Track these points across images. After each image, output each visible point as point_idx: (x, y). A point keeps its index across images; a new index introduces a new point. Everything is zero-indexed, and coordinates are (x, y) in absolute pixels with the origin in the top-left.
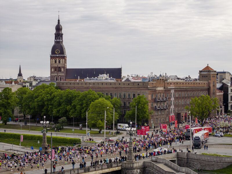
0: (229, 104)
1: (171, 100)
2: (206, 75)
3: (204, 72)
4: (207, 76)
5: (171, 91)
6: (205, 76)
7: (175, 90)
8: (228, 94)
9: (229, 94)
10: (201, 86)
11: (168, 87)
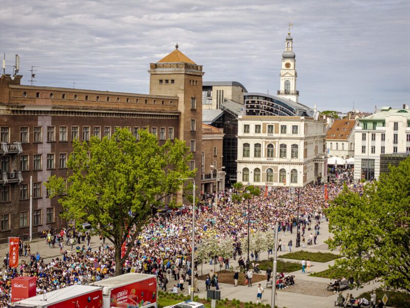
0: (238, 165)
1: (39, 151)
2: (170, 78)
3: (163, 66)
4: (173, 81)
5: (37, 120)
6: (167, 81)
7: (54, 119)
8: (237, 139)
9: (240, 138)
10: (153, 109)
11: (23, 107)
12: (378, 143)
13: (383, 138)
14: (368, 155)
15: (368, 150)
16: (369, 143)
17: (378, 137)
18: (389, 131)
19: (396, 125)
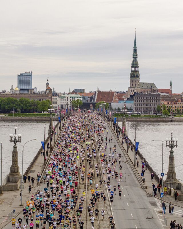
12: (64, 101)
13: (65, 100)
14: (62, 104)
15: (62, 103)
16: (62, 101)
17: (64, 100)
18: (66, 99)
19: (68, 98)
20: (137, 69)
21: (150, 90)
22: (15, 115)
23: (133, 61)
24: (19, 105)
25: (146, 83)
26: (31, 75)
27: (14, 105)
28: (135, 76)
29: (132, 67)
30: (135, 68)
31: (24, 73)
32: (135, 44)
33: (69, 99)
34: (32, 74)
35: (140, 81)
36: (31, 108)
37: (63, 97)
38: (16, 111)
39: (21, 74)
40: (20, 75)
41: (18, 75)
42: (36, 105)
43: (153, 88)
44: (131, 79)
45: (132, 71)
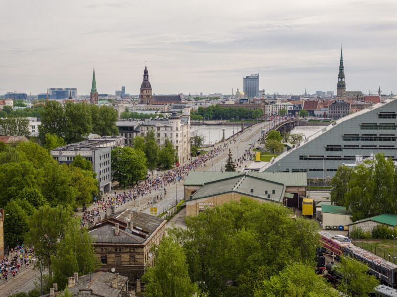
20: (343, 80)
21: (357, 97)
22: (234, 121)
23: (340, 73)
24: (238, 113)
25: (353, 92)
26: (257, 78)
27: (234, 113)
28: (341, 85)
29: (339, 78)
30: (342, 78)
31: (250, 75)
32: (342, 58)
33: (282, 107)
34: (258, 76)
35: (346, 90)
36: (247, 116)
37: (277, 105)
38: (235, 118)
39: (247, 77)
40: (245, 77)
41: (244, 78)
42: (251, 113)
43: (359, 96)
44: (338, 89)
45: (339, 81)
